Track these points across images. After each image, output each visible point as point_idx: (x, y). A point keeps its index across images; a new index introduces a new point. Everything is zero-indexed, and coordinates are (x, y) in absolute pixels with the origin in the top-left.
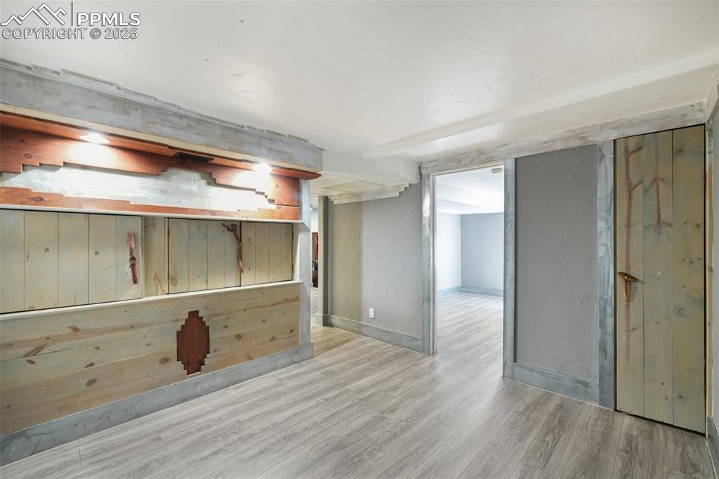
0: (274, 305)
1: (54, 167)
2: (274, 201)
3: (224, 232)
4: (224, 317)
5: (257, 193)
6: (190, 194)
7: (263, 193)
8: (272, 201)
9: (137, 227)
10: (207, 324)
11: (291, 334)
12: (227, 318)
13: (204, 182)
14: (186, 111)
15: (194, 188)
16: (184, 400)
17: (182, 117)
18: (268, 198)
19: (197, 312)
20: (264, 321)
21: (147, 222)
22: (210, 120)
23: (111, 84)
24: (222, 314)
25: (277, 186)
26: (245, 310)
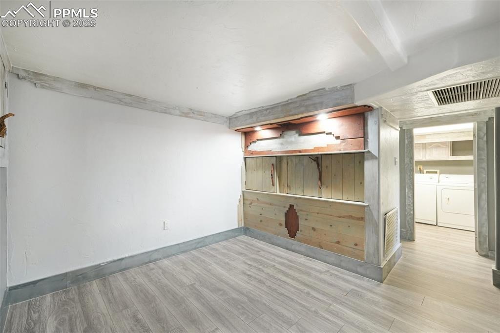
0: (340, 217)
1: (255, 142)
2: (339, 137)
3: (312, 162)
4: (305, 213)
5: (327, 134)
6: (291, 143)
7: (330, 133)
8: (338, 138)
9: (274, 161)
10: (298, 214)
11: (354, 247)
12: (307, 215)
13: (297, 135)
14: (266, 106)
15: (293, 139)
16: (287, 249)
17: (267, 110)
18: (335, 135)
19: (293, 206)
20: (331, 226)
21: (279, 159)
22: (277, 105)
23: (242, 111)
24: (304, 211)
25: (342, 125)
26: (318, 213)
